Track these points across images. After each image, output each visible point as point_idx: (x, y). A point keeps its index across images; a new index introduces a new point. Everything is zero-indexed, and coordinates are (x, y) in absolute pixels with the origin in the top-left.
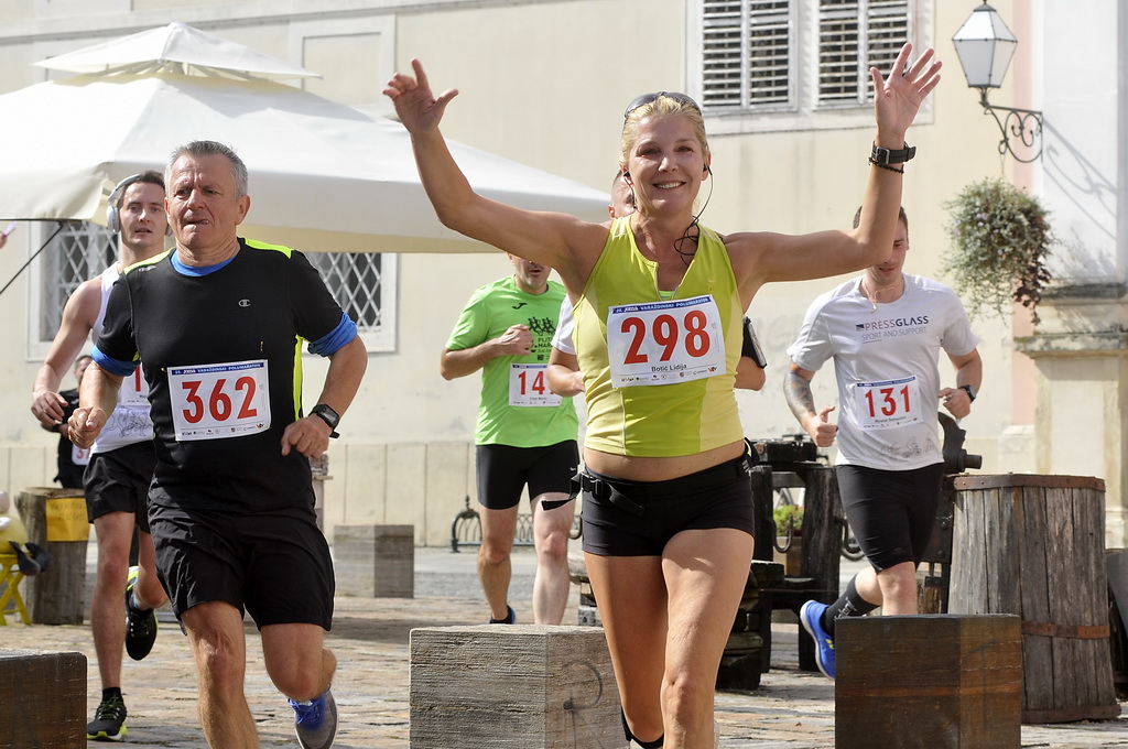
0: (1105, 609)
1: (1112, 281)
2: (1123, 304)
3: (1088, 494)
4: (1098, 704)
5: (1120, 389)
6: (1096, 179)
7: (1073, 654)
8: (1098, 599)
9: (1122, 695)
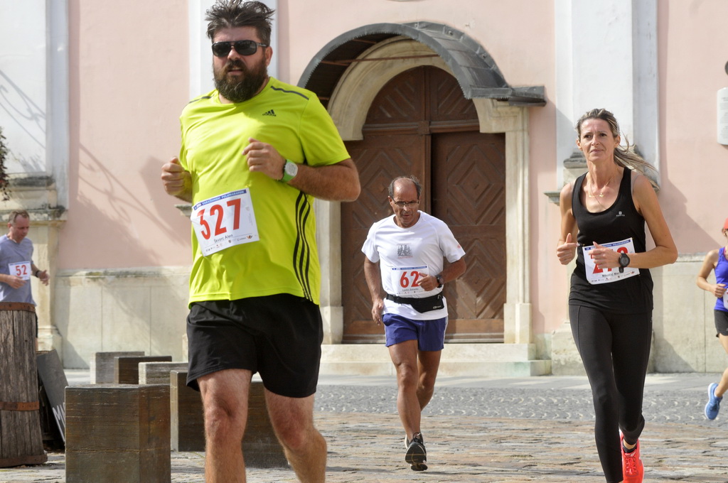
0: (36, 391)
1: (43, 175)
2: (50, 190)
3: (24, 314)
4: (32, 455)
5: (48, 247)
6: (35, 110)
7: (15, 421)
8: (31, 384)
9: (49, 448)
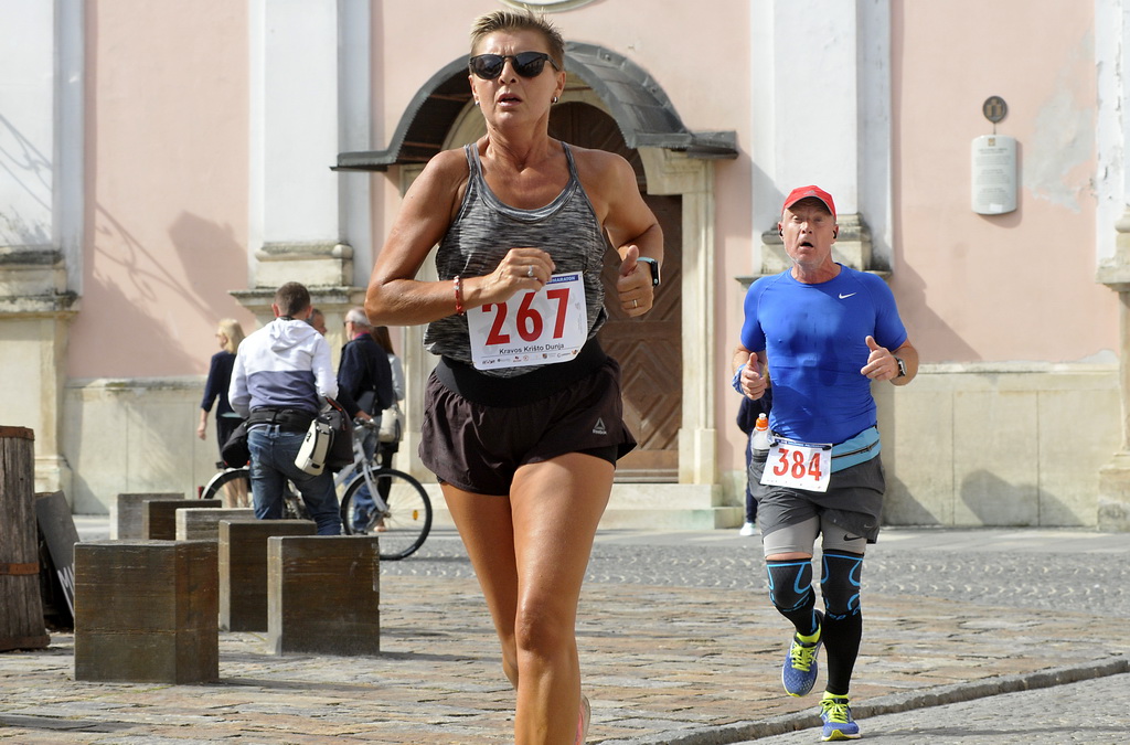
0: (35, 547)
1: (48, 249)
2: (58, 269)
3: (19, 442)
4: (29, 635)
5: (55, 346)
6: (34, 156)
7: (6, 589)
8: (28, 539)
9: (52, 626)
